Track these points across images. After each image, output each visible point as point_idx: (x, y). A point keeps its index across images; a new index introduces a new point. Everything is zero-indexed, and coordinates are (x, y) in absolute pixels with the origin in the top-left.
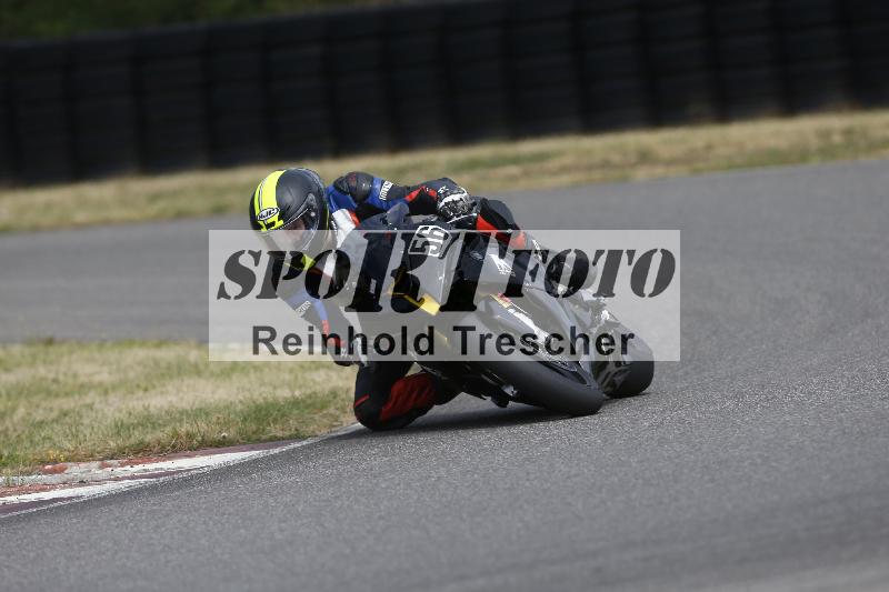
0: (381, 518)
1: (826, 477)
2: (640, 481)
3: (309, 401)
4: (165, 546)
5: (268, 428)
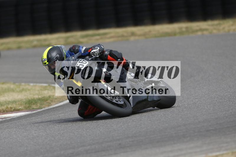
0: (62, 130)
1: (180, 119)
2: (131, 120)
3: (43, 99)
4: (4, 137)
5: (32, 106)
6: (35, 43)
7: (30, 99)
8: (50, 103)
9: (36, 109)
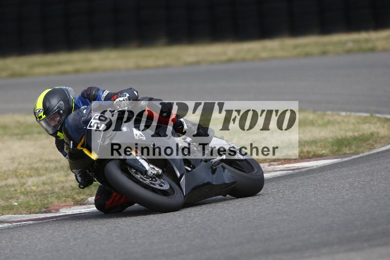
3: (361, 138)
4: (296, 201)
5: (342, 149)
6: (350, 45)
7: (340, 137)
8: (372, 145)
9: (349, 154)
